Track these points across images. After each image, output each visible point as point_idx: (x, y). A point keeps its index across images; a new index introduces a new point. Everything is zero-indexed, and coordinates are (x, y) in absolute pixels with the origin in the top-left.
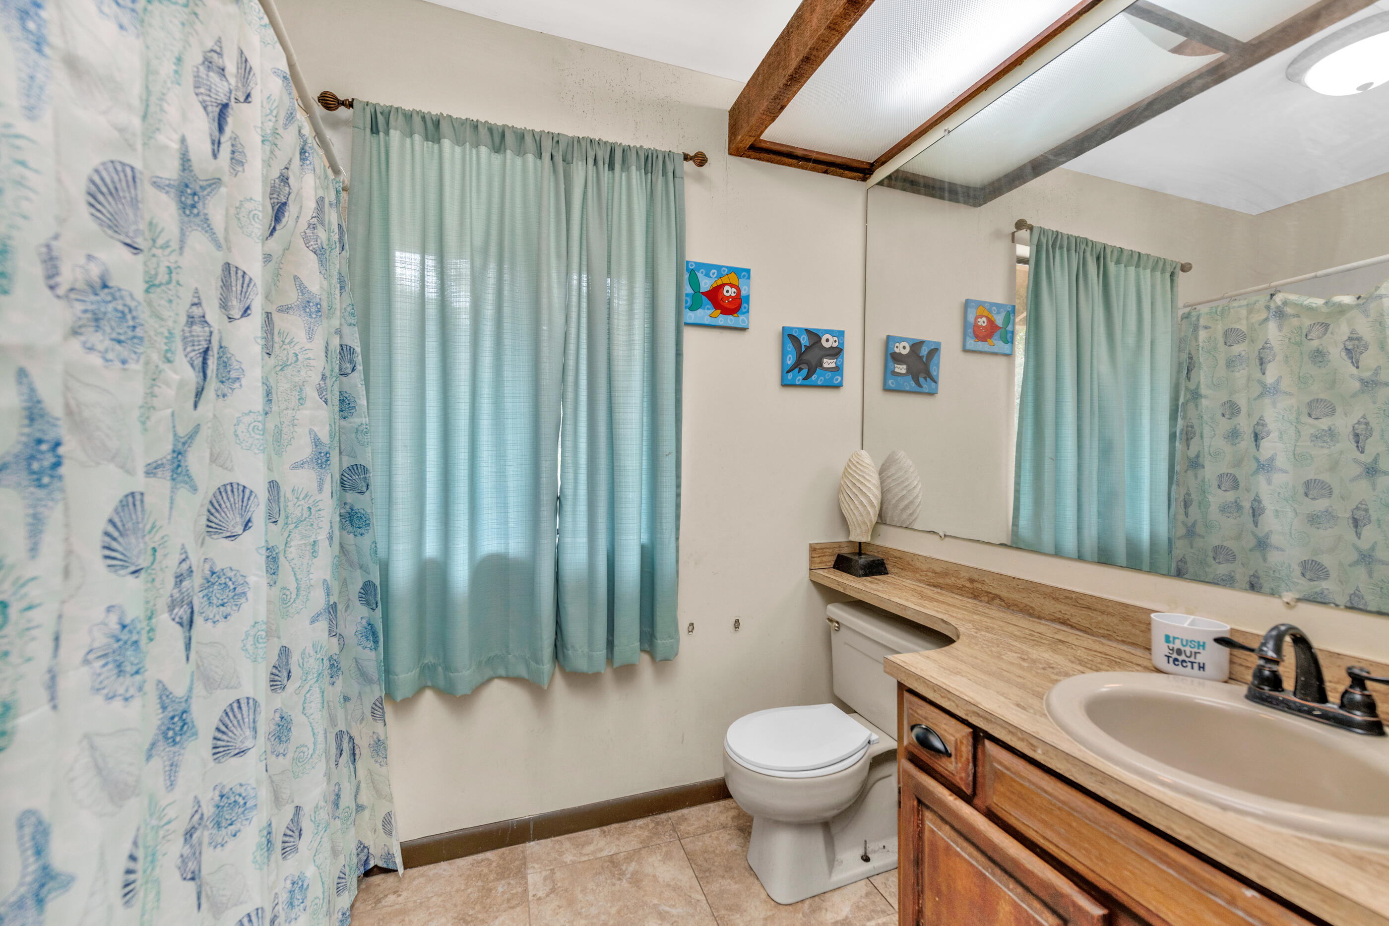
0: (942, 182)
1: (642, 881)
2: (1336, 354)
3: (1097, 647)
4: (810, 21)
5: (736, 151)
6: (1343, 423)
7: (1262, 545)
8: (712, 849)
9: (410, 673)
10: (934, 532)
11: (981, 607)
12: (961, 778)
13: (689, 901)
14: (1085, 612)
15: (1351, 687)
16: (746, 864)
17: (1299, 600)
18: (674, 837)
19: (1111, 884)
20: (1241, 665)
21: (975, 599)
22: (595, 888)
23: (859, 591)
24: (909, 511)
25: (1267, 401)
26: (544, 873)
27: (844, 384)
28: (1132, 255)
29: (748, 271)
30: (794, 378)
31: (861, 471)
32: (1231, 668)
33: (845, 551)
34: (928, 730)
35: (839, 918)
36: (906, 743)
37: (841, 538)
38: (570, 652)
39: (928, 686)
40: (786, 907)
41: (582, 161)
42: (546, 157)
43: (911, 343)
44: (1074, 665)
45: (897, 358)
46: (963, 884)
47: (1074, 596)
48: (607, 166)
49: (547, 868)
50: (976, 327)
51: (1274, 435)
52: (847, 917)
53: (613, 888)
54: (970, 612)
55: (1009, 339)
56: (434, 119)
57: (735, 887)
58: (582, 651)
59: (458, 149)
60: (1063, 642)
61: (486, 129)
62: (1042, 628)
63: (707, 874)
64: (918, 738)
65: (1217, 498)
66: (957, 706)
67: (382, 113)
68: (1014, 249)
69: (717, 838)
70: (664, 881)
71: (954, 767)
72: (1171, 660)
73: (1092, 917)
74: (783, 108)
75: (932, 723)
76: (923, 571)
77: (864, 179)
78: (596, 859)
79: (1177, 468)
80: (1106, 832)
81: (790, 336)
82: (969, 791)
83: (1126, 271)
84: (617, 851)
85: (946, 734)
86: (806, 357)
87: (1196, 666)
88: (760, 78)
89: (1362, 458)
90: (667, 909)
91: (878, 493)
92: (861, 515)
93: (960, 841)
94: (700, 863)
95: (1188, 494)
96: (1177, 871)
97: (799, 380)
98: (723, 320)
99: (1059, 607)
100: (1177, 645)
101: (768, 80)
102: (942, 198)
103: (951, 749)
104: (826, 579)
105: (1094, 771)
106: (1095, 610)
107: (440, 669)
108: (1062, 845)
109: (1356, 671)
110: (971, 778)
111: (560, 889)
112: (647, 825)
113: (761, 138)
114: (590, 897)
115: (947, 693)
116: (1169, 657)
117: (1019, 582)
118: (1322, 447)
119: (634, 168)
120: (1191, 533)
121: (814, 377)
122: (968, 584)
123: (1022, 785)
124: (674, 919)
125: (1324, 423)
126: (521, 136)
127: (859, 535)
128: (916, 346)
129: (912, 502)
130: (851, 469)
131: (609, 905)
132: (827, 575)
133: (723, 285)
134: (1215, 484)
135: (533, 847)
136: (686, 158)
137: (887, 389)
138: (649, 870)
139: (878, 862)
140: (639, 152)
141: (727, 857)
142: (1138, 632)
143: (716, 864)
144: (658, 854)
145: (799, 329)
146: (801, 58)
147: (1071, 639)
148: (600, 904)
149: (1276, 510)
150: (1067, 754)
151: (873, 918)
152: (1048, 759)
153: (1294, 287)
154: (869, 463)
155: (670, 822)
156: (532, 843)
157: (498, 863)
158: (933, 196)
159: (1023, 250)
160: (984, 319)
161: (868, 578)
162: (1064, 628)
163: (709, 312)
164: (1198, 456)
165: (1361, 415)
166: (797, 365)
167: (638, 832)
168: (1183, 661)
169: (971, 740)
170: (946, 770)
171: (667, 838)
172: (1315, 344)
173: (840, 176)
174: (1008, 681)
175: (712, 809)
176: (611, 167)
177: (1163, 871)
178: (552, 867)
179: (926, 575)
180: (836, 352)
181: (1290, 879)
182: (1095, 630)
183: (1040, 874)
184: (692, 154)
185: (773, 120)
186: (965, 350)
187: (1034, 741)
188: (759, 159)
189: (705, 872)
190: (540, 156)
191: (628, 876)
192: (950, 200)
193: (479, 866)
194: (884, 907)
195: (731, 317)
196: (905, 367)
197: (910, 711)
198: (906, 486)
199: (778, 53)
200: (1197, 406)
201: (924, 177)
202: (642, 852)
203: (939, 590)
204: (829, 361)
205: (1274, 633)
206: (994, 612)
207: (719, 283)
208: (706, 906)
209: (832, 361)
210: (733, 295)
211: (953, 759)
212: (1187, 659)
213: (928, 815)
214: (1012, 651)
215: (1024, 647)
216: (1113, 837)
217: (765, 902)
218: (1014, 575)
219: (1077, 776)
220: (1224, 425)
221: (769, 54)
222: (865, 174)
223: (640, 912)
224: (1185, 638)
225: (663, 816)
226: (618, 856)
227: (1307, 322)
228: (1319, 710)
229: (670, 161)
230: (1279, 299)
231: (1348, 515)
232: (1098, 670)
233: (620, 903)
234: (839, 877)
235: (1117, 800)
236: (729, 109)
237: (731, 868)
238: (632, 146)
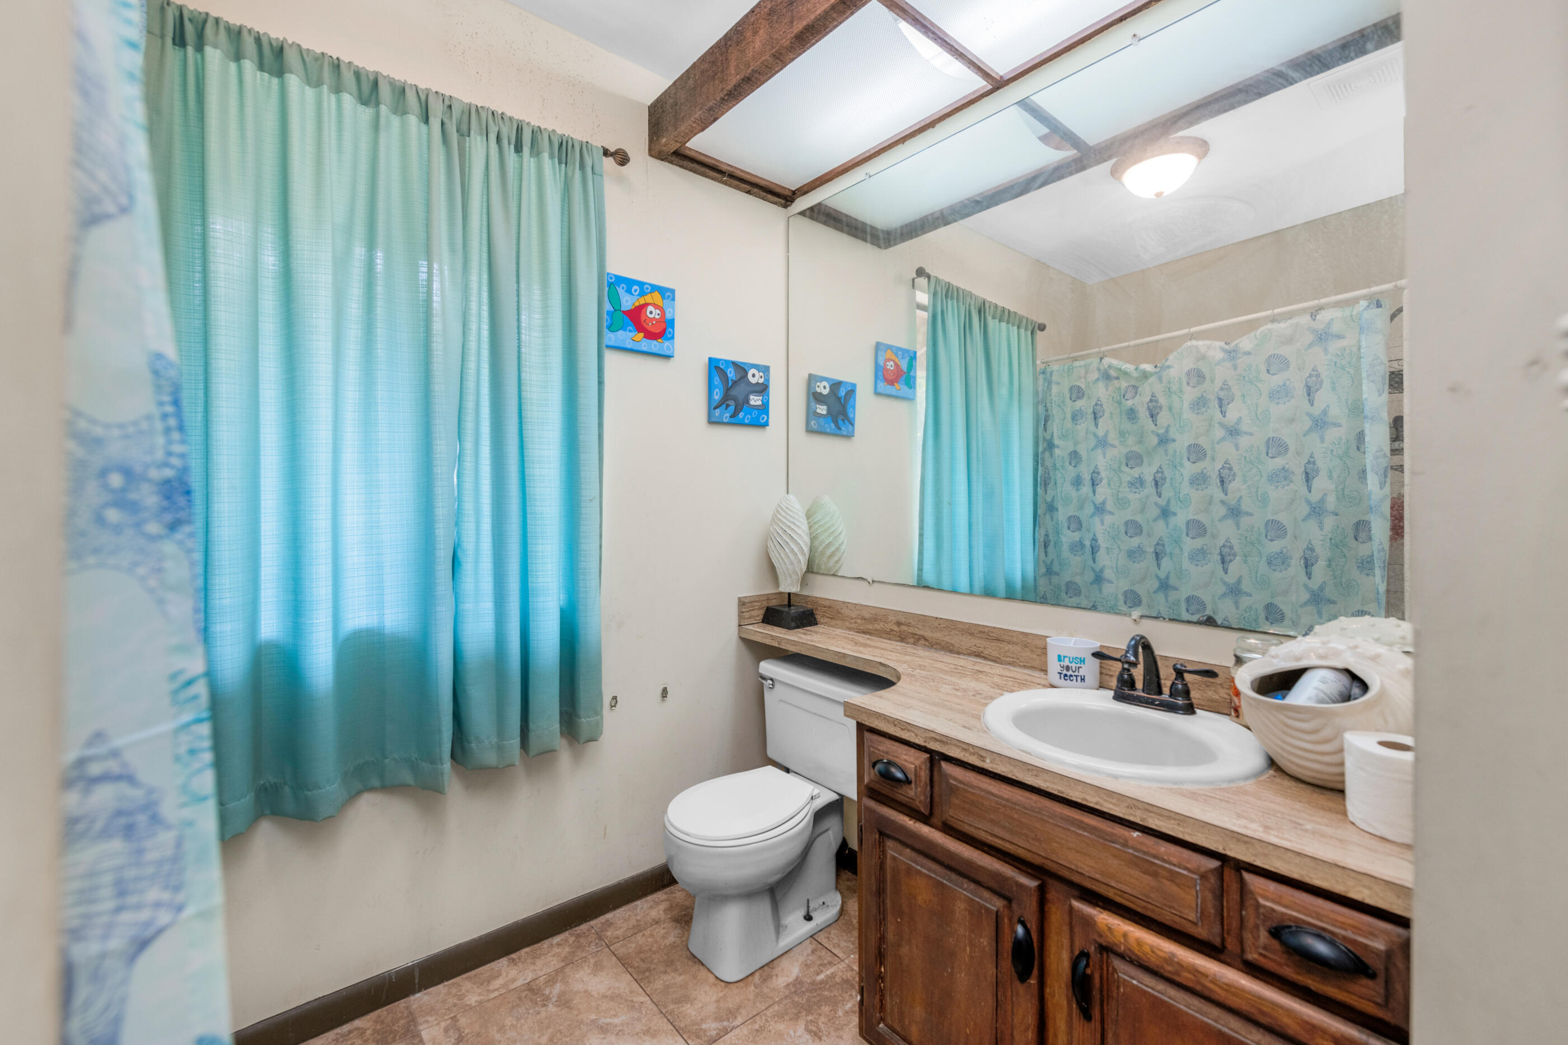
0: (864, 224)
1: (572, 1000)
2: (1143, 414)
3: (1007, 673)
4: (753, 42)
5: (657, 153)
6: (1148, 472)
7: (1099, 579)
8: (648, 948)
9: (243, 800)
10: (862, 578)
11: (910, 649)
12: (920, 802)
13: (632, 1006)
14: (995, 644)
15: (1176, 679)
16: (688, 953)
17: (1142, 617)
18: (602, 946)
19: (1043, 857)
20: (1107, 675)
21: (902, 641)
22: (515, 1023)
23: (795, 643)
24: (836, 559)
25: (1099, 451)
26: (443, 1024)
27: (770, 423)
28: (1004, 311)
29: (673, 291)
30: (721, 415)
31: (791, 516)
32: (1101, 679)
33: (773, 603)
34: (890, 763)
35: (791, 980)
36: (866, 781)
37: (770, 590)
38: (473, 745)
39: (888, 721)
40: (737, 984)
41: (481, 134)
42: (435, 123)
43: (831, 383)
44: (994, 690)
45: (818, 398)
46: (924, 896)
47: (986, 630)
48: (512, 147)
49: (446, 1017)
50: (885, 369)
51: (1105, 482)
52: (797, 978)
53: (538, 1017)
54: (901, 653)
55: (911, 383)
56: (274, 44)
57: (679, 979)
58: (490, 742)
59: (310, 92)
60: (981, 672)
61: (352, 72)
62: (963, 661)
63: (647, 974)
64: (880, 772)
65: (1068, 537)
66: (916, 735)
67: (190, 20)
68: (915, 296)
69: (651, 935)
70: (598, 993)
71: (916, 794)
72: (1062, 676)
73: (1030, 889)
74: (715, 119)
75: (893, 756)
76: (852, 619)
77: (785, 206)
78: (510, 991)
79: (1039, 511)
80: (1040, 816)
81: (715, 368)
82: (926, 812)
83: (1000, 325)
84: (534, 977)
85: (906, 764)
86: (733, 392)
87: (1079, 678)
88: (691, 82)
89: (1159, 501)
90: (609, 1020)
91: (808, 540)
92: (792, 564)
93: (921, 859)
94: (636, 964)
95: (1047, 535)
96: (1090, 833)
97: (726, 417)
98: (648, 345)
99: (977, 641)
100: (1066, 663)
101: (701, 87)
102: (865, 240)
103: (911, 777)
104: (758, 634)
105: (1030, 767)
106: (1003, 641)
107: (287, 789)
108: (1007, 836)
109: (1179, 666)
110: (929, 799)
111: (469, 1036)
112: (566, 940)
113: (688, 145)
114: (512, 1034)
115: (907, 726)
116: (1060, 673)
117: (941, 621)
118: (1135, 492)
119: (546, 155)
120: (1050, 572)
121: (741, 415)
122: (896, 628)
123: (974, 794)
124: (618, 1029)
125: (1136, 472)
126: (400, 91)
127: (789, 585)
128: (836, 385)
129: (838, 549)
130: (781, 515)
131: (537, 1035)
132: (758, 630)
133: (646, 305)
134: (1066, 525)
135: (420, 999)
136: (606, 153)
137: (809, 430)
138: (578, 987)
139: (821, 918)
140: (552, 137)
141: (665, 951)
142: (1035, 656)
143: (656, 961)
144: (586, 968)
145: (726, 361)
146: (742, 77)
147: (986, 669)
148: (525, 1038)
149: (1107, 548)
150: (1010, 758)
151: (822, 971)
152: (995, 766)
153: (1115, 354)
154: (797, 506)
155: (593, 931)
156: (418, 995)
157: (374, 1030)
158: (855, 236)
159: (923, 297)
160: (892, 363)
161: (800, 630)
162: (979, 660)
163: (631, 334)
164: (1053, 500)
165: (1159, 465)
166: (723, 402)
167: (556, 950)
168: (1071, 676)
169: (928, 764)
170: (907, 797)
171: (593, 948)
172: (1130, 403)
173: (762, 199)
174: (951, 709)
175: (640, 907)
176: (518, 149)
177: (1081, 835)
178: (452, 1015)
179: (856, 622)
180: (763, 389)
181: (1160, 815)
182: (1003, 659)
183: (989, 867)
184: (612, 150)
185: (703, 130)
186: (877, 393)
187: (983, 753)
188: (682, 167)
189: (644, 972)
190: (426, 119)
191: (554, 999)
192: (872, 244)
193: (347, 1040)
194: (830, 959)
195: (654, 342)
196: (825, 407)
197: (872, 749)
198: (832, 533)
199: (713, 62)
200: (1051, 455)
201: (846, 216)
202: (566, 970)
203: (868, 636)
204: (756, 398)
205: (1133, 643)
206: (921, 652)
207: (642, 301)
208: (652, 1006)
209: (758, 398)
210: (657, 317)
211: (913, 785)
212: (1073, 674)
213: (890, 843)
214: (945, 684)
215: (954, 679)
216: (1045, 818)
217: (715, 985)
218: (936, 616)
219: (1017, 774)
220: (1071, 472)
221: (702, 59)
222: (787, 201)
223: (577, 1033)
224: (1071, 656)
225: (584, 927)
226: (537, 982)
227: (1124, 384)
228: (1158, 700)
229: (589, 155)
230: (1107, 361)
231: (1152, 550)
232: (1012, 691)
233: (550, 1030)
234: (786, 941)
235: (1047, 787)
236: (649, 104)
237: (672, 962)
238: (542, 127)
